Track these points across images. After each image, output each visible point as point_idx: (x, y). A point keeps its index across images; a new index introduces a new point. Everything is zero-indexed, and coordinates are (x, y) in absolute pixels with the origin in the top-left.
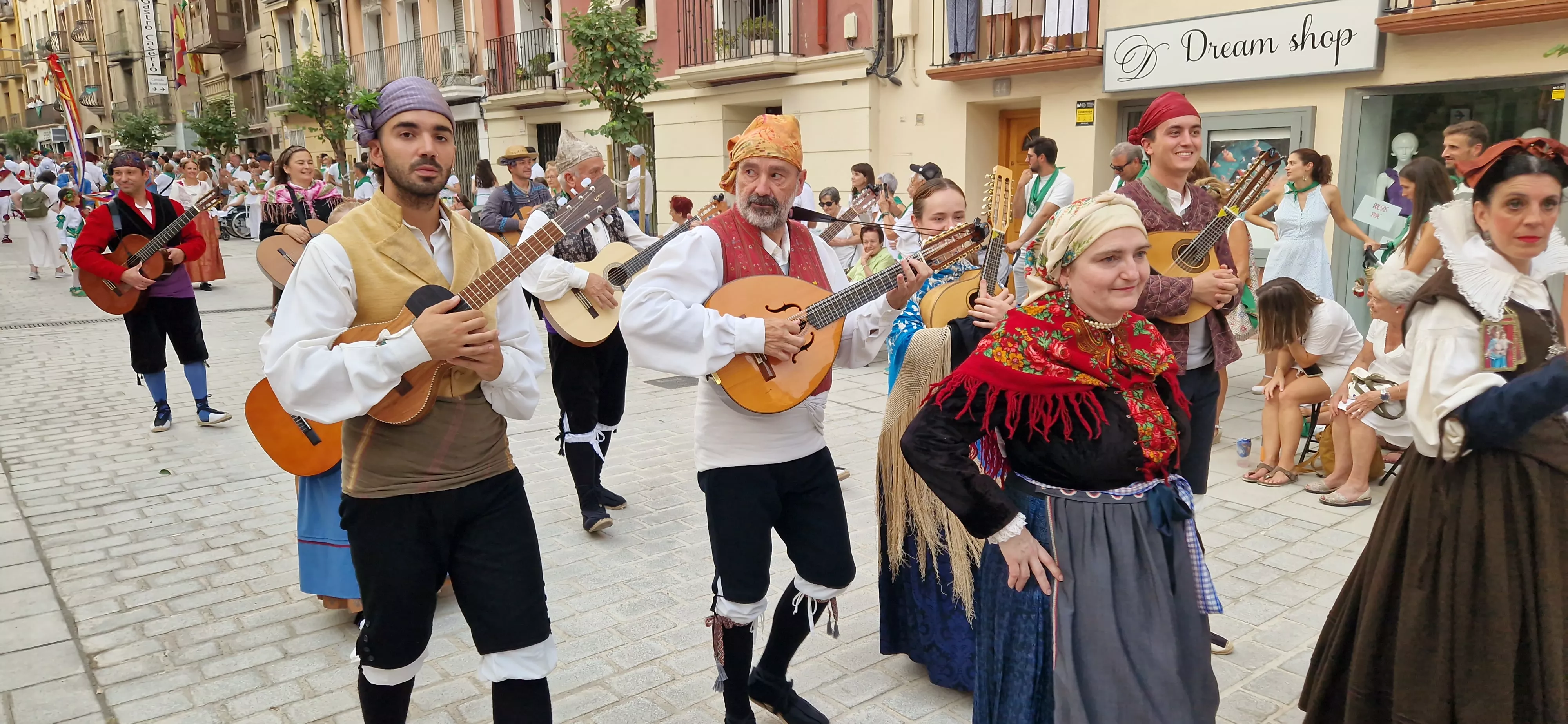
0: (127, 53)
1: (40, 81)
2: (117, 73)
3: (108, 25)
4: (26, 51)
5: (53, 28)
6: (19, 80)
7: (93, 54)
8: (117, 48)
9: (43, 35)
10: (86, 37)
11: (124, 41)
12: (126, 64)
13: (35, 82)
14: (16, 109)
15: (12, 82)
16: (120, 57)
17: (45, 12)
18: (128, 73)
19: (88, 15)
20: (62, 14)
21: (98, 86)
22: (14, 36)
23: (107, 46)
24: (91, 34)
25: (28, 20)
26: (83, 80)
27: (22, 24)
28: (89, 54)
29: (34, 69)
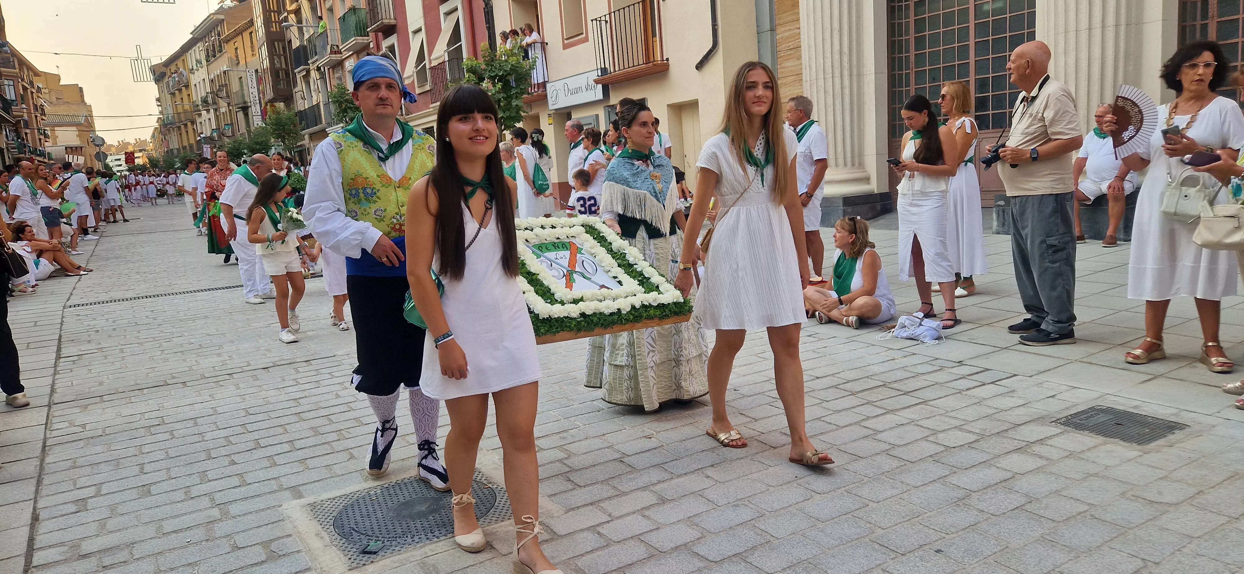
0: (245, 103)
1: (203, 122)
2: (241, 115)
3: (235, 87)
4: (195, 104)
5: (209, 90)
6: (193, 122)
7: (229, 104)
8: (241, 100)
9: (204, 94)
10: (224, 94)
11: (243, 96)
12: (245, 109)
13: (201, 123)
14: (192, 141)
15: (189, 124)
16: (240, 106)
17: (204, 80)
18: (246, 115)
19: (225, 81)
20: (212, 81)
21: (232, 124)
22: (189, 95)
23: (235, 100)
24: (227, 93)
25: (195, 85)
26: (224, 121)
27: (193, 87)
28: (226, 105)
29: (200, 115)
